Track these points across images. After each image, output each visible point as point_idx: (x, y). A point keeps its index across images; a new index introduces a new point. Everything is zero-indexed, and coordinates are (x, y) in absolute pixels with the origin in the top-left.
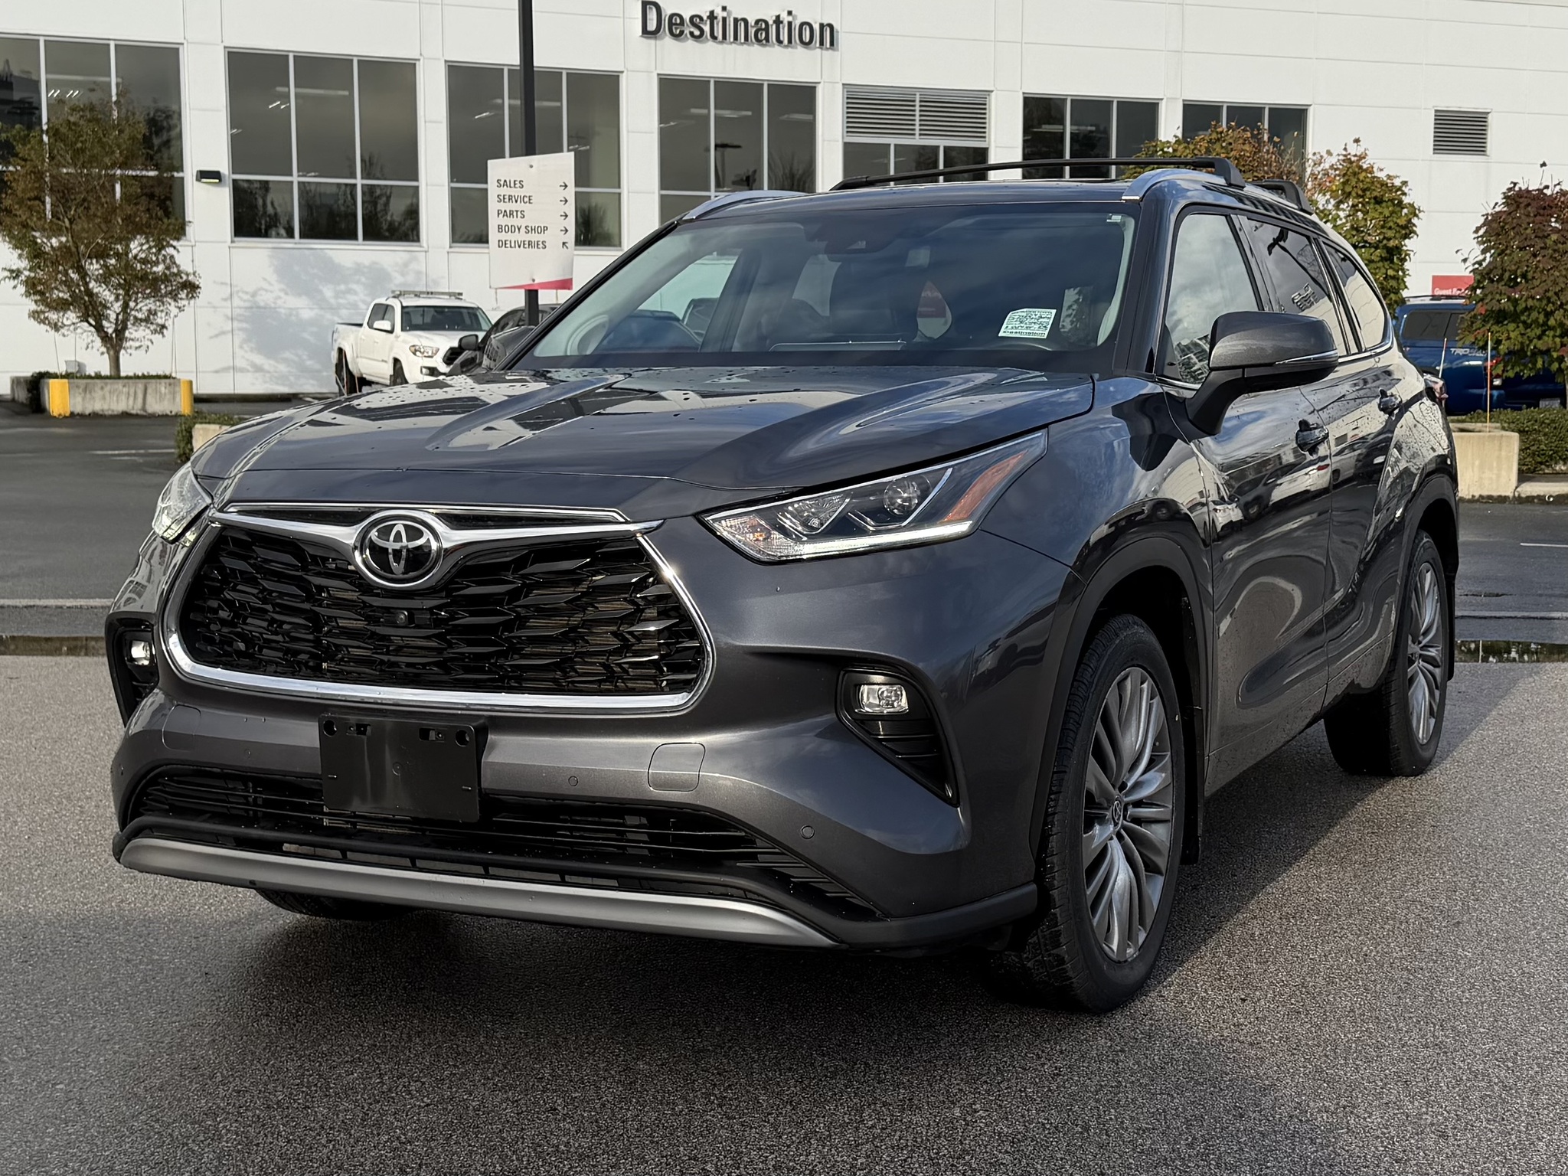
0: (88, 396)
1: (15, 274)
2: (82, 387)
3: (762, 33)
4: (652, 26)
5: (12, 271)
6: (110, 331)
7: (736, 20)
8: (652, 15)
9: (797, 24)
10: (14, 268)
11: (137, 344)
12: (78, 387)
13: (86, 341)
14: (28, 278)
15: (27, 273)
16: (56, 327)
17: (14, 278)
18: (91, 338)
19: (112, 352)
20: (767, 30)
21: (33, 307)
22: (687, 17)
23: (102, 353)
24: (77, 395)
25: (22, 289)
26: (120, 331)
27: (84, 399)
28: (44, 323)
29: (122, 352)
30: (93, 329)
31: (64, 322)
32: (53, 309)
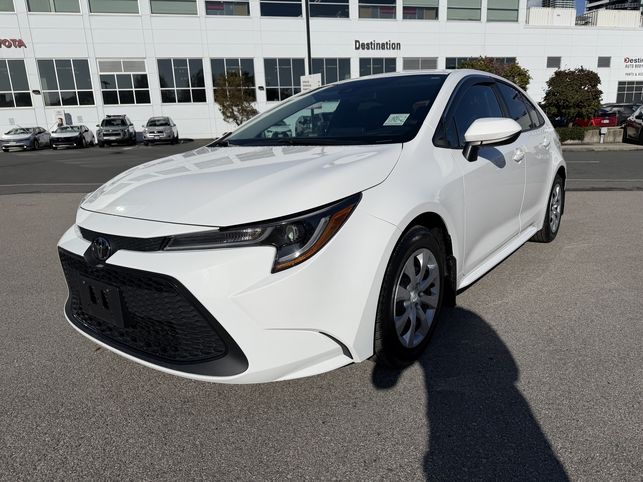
3: (383, 46)
4: (357, 46)
7: (377, 44)
8: (358, 44)
9: (391, 44)
10: (220, 109)
15: (222, 110)
17: (220, 111)
18: (235, 124)
20: (384, 45)
21: (224, 118)
22: (365, 44)
25: (221, 114)
26: (241, 122)
28: (226, 121)
31: (230, 121)
32: (227, 118)
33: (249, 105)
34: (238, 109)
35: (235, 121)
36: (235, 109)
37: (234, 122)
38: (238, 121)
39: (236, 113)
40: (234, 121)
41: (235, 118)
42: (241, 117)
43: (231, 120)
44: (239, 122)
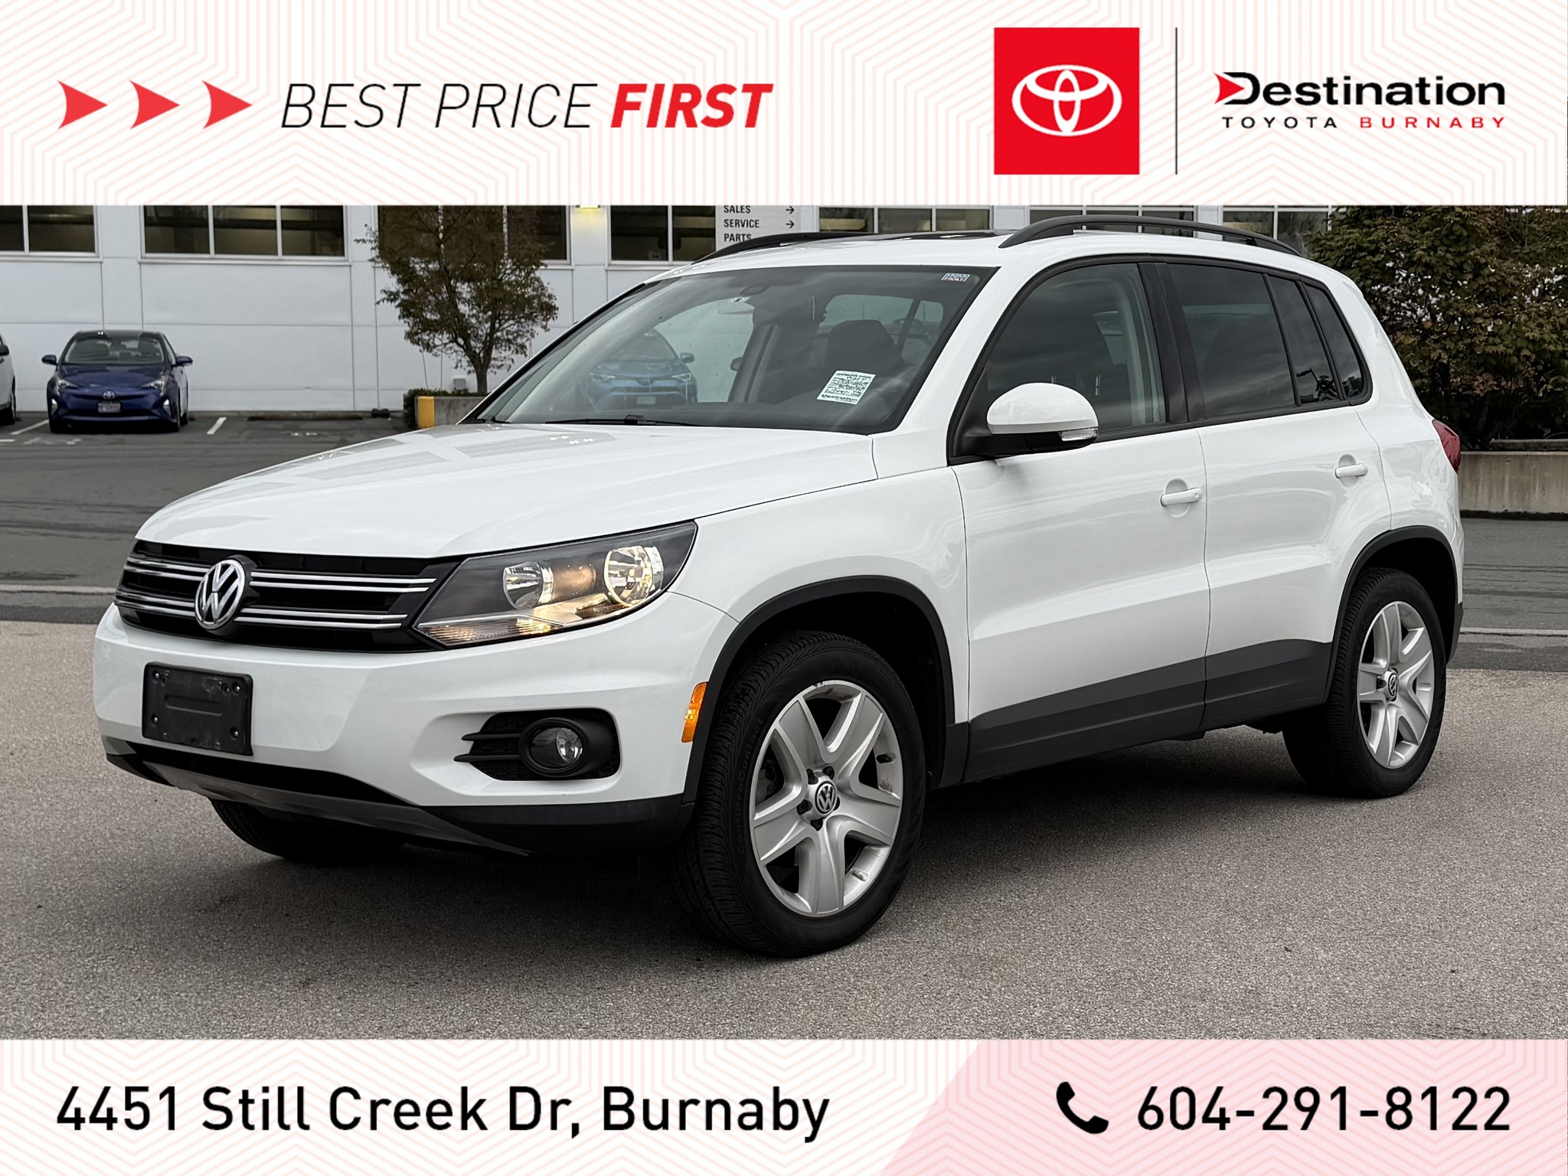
0: (452, 412)
1: (392, 297)
2: (448, 403)
5: (391, 293)
6: (477, 351)
10: (394, 290)
11: (499, 363)
12: (443, 404)
13: (455, 361)
14: (403, 301)
15: (402, 296)
16: (428, 347)
17: (392, 300)
18: (459, 358)
19: (479, 370)
21: (408, 329)
23: (469, 372)
24: (442, 411)
25: (398, 312)
26: (488, 351)
27: (448, 415)
28: (418, 344)
29: (489, 370)
30: (462, 350)
31: (437, 342)
32: (424, 331)
33: (528, 274)
34: (478, 289)
35: (461, 341)
36: (464, 289)
37: (454, 345)
38: (473, 343)
39: (463, 308)
40: (455, 341)
41: (460, 330)
42: (488, 325)
43: (441, 339)
44: (477, 346)
